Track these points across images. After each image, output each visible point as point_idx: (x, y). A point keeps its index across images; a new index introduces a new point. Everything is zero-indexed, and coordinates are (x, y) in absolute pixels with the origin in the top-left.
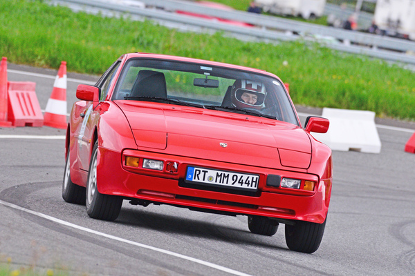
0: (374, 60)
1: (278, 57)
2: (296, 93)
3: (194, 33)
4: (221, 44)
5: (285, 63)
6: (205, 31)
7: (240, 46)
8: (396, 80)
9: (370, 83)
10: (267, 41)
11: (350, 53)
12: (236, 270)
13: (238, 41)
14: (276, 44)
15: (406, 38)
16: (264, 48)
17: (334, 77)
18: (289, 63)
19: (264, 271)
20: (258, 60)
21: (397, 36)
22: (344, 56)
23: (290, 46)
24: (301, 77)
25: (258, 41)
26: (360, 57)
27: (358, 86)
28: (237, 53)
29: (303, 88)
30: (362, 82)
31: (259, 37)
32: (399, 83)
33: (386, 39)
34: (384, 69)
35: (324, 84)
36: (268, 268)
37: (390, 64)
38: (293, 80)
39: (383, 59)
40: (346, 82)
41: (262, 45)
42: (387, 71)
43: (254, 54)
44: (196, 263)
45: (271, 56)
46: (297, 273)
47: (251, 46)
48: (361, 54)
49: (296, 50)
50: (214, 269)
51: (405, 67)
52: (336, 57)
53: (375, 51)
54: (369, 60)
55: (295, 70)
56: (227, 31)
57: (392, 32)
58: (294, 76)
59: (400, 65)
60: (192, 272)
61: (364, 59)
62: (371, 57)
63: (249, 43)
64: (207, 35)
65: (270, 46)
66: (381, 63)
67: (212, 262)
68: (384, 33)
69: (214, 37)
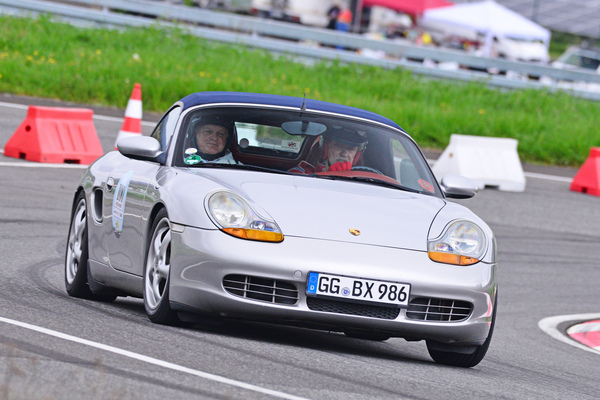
0: (255, 51)
1: (126, 48)
2: (151, 96)
3: (11, 17)
4: (48, 32)
5: (136, 57)
6: (24, 14)
7: (74, 35)
8: (284, 77)
9: (250, 83)
10: (111, 27)
11: (221, 42)
12: (73, 335)
13: (70, 27)
14: (122, 31)
15: (296, 21)
16: (106, 36)
17: (202, 74)
18: (141, 56)
19: (112, 335)
20: (99, 52)
21: (286, 19)
22: (215, 46)
23: (141, 33)
24: (158, 74)
25: (98, 27)
26: (235, 47)
27: (233, 86)
28: (71, 44)
29: (160, 89)
30: (239, 80)
31: (99, 22)
32: (289, 82)
33: (270, 22)
34: (268, 63)
35: (188, 85)
36: (118, 332)
37: (276, 57)
38: (146, 78)
39: (267, 50)
40: (218, 81)
41: (104, 32)
42: (272, 66)
43: (93, 44)
44: (19, 327)
45: (116, 47)
46: (156, 337)
47: (89, 34)
48: (236, 44)
49: (150, 39)
50: (44, 334)
51: (296, 60)
52: (204, 48)
53: (255, 40)
54: (249, 51)
55: (149, 66)
56: (54, 14)
57: (277, 13)
58: (148, 74)
59: (289, 57)
60: (13, 339)
61: (241, 51)
62: (250, 47)
63: (86, 31)
64: (29, 19)
65: (115, 33)
66: (263, 55)
67: (40, 326)
68: (267, 15)
69: (39, 22)
